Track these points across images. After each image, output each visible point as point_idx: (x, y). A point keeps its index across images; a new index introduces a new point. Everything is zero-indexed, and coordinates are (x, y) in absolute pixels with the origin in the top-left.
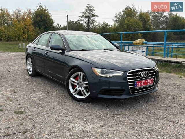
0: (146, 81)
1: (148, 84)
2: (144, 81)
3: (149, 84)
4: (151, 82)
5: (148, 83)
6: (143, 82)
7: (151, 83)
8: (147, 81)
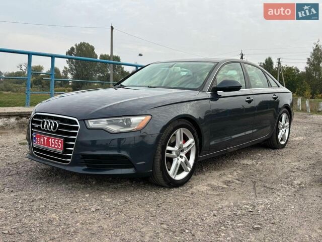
0: (48, 139)
1: (51, 147)
2: (46, 138)
3: (54, 147)
4: (59, 145)
5: (52, 144)
6: (44, 139)
7: (58, 148)
8: (50, 140)
